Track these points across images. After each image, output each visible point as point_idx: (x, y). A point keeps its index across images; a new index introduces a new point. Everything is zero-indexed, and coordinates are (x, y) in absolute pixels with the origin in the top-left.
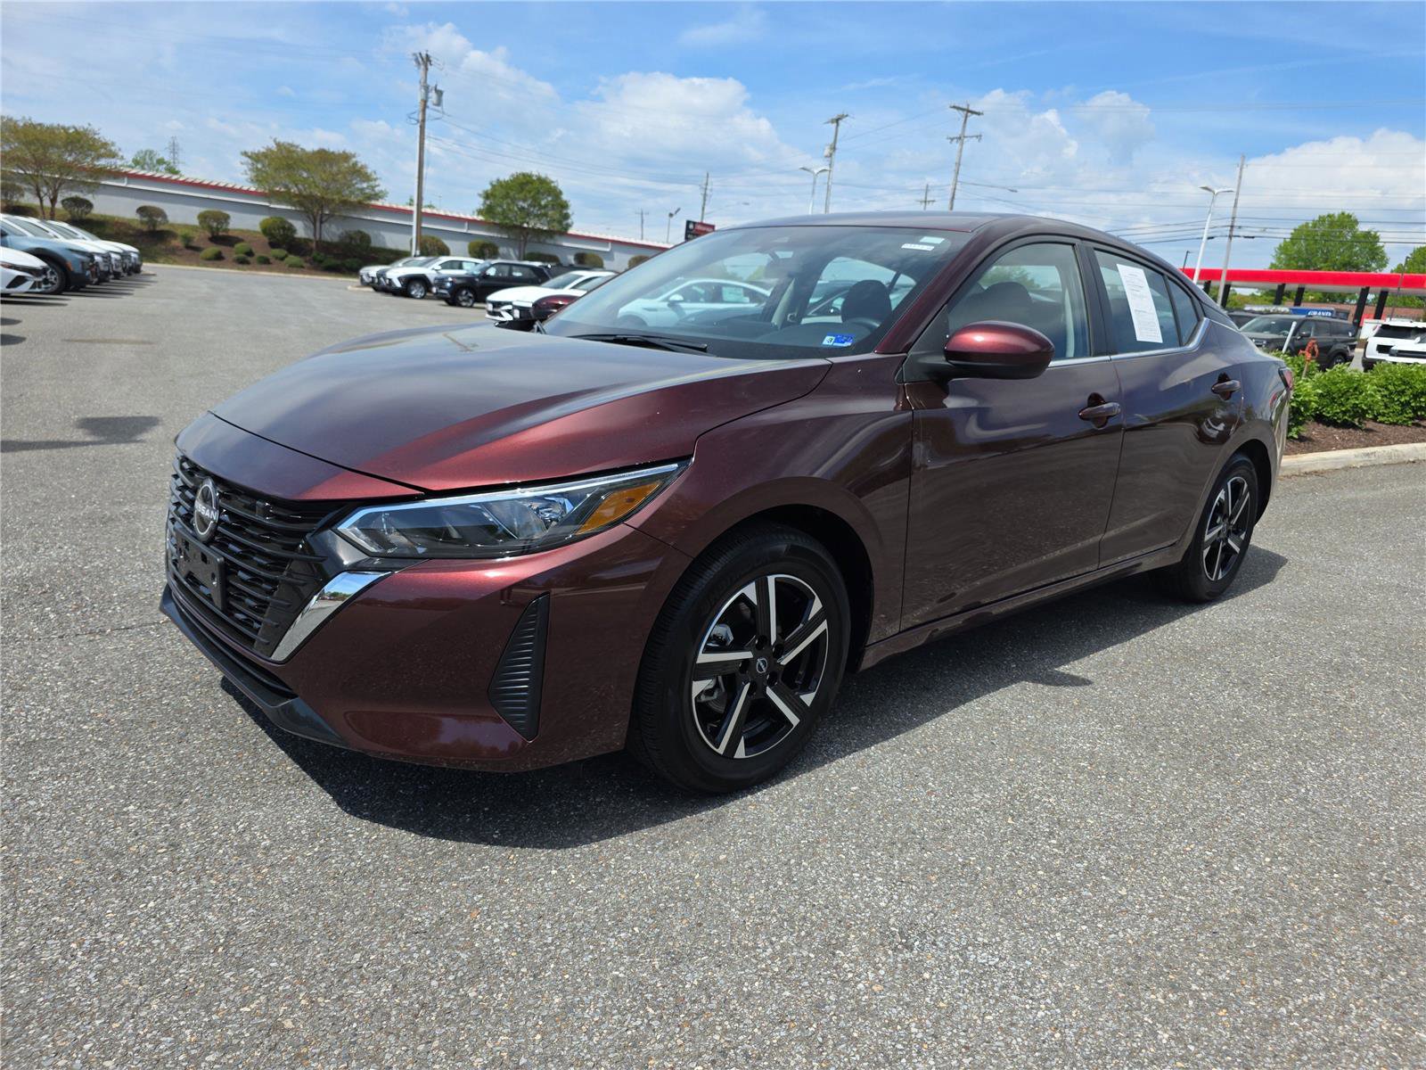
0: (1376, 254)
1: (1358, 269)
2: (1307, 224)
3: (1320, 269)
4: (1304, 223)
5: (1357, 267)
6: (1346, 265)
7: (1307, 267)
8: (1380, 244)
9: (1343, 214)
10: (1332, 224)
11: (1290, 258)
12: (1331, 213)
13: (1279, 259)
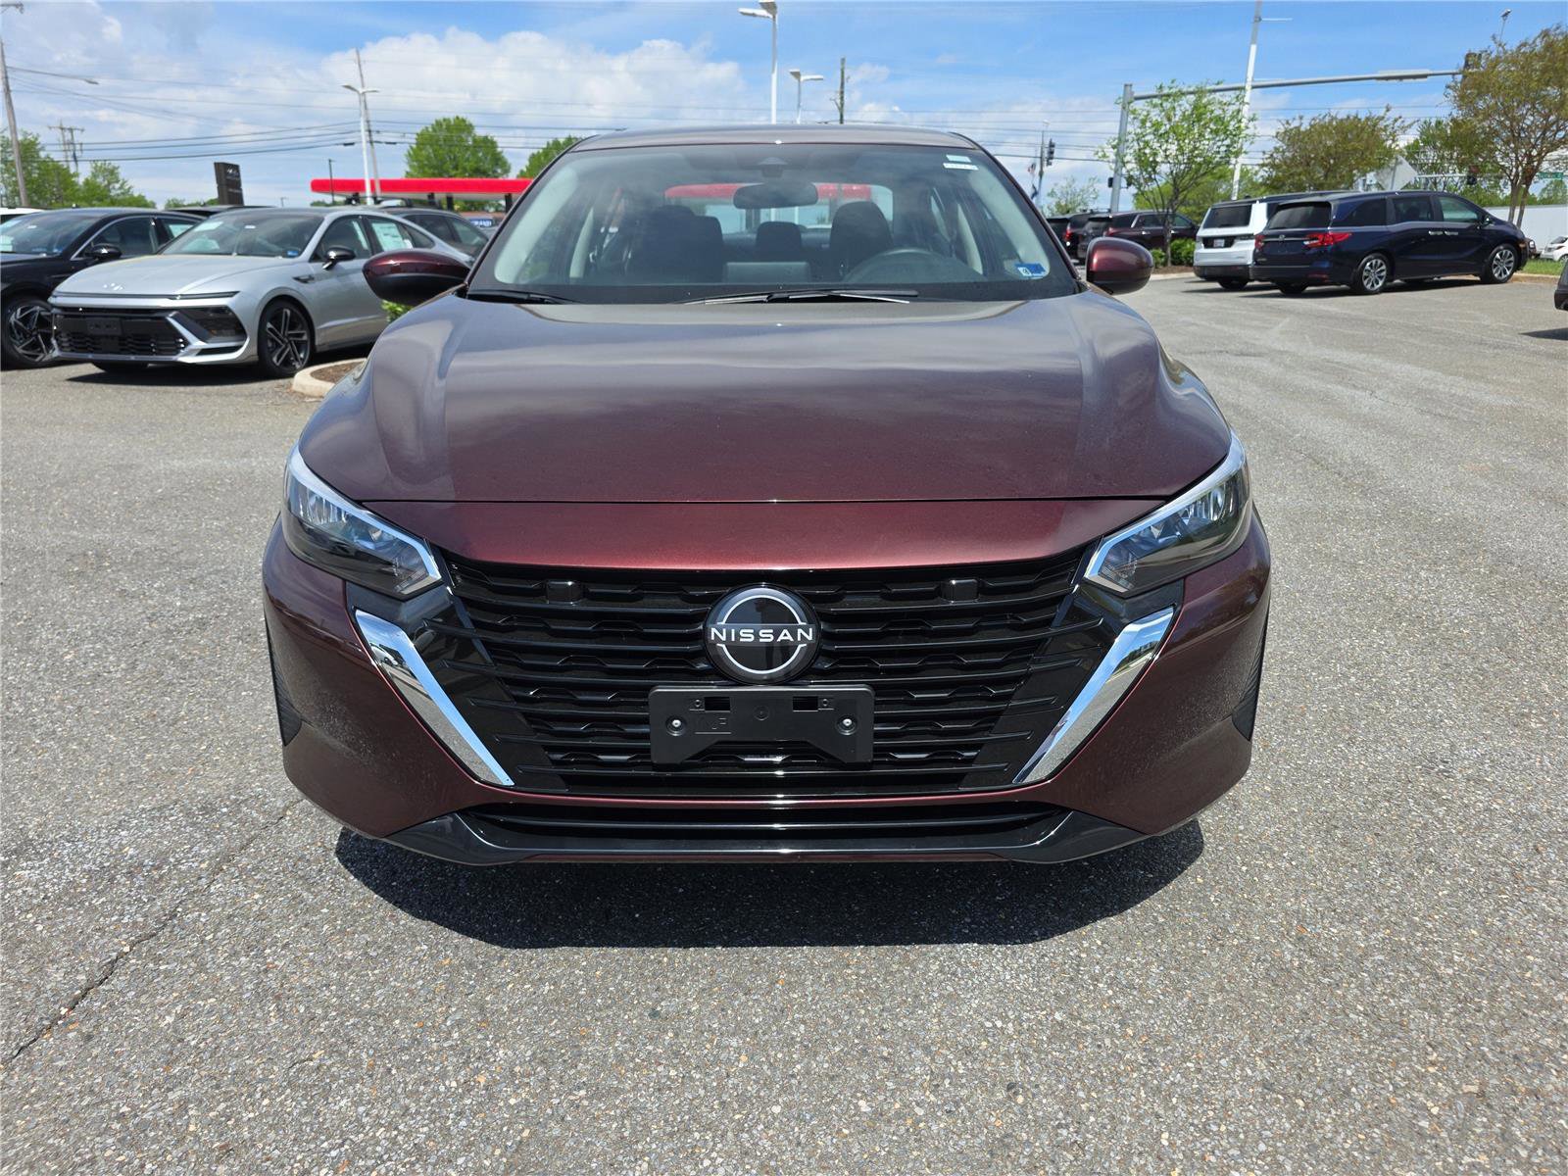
0: (498, 160)
1: (488, 176)
2: (427, 128)
3: (455, 176)
4: (423, 127)
5: (484, 173)
6: (477, 171)
7: (441, 175)
8: (499, 150)
9: (458, 118)
10: (449, 128)
11: (421, 167)
12: (446, 117)
13: (411, 166)
